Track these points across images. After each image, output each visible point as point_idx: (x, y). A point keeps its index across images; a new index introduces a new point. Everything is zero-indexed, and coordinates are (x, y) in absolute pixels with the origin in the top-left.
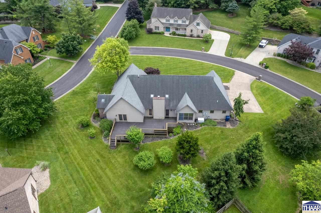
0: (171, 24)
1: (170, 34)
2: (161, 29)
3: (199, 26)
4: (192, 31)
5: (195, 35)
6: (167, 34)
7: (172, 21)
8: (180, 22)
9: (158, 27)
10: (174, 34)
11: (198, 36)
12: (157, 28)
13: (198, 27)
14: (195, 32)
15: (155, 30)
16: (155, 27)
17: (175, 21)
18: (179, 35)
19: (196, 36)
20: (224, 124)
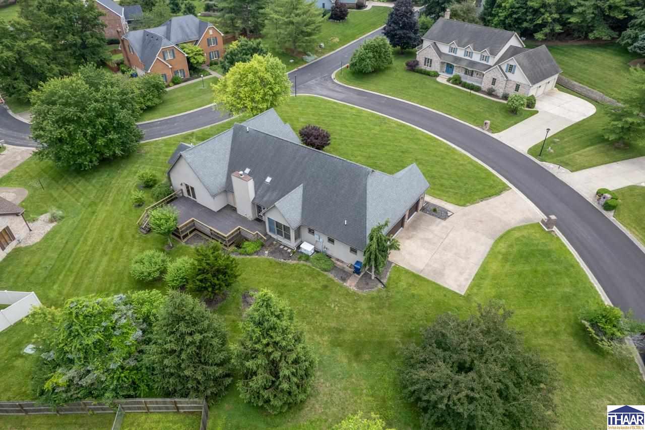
0: (458, 59)
1: (449, 80)
2: (436, 67)
3: (513, 73)
4: (494, 81)
5: (500, 92)
6: (443, 79)
7: (460, 53)
8: (476, 57)
9: (431, 60)
10: (457, 81)
11: (505, 97)
12: (428, 61)
13: (508, 74)
14: (500, 85)
15: (425, 65)
16: (426, 58)
17: (466, 54)
18: (465, 85)
19: (500, 95)
20: (344, 276)
